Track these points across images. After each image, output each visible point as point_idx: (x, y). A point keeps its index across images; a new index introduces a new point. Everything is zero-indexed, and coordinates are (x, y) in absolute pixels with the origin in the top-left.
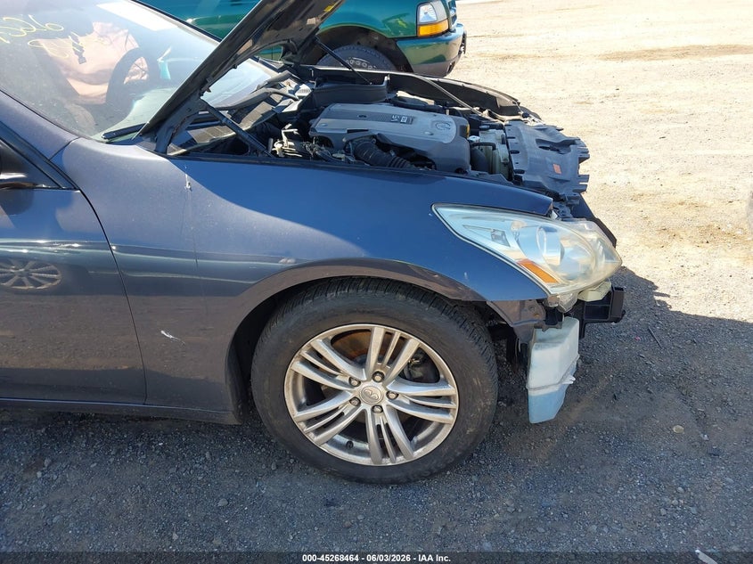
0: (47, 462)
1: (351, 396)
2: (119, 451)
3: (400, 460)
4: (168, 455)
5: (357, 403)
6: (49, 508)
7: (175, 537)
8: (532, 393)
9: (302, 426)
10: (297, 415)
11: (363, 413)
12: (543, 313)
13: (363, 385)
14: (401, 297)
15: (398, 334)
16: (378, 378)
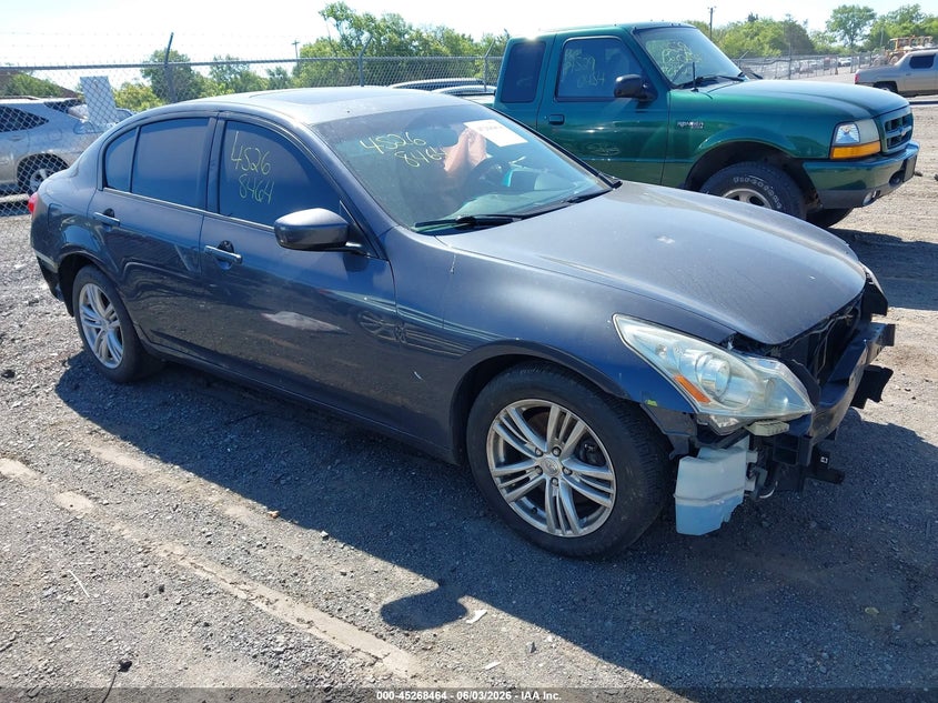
0: (337, 461)
1: (535, 464)
2: (384, 469)
3: (569, 534)
4: (414, 482)
5: (539, 471)
6: (326, 490)
7: (391, 534)
8: (678, 502)
9: (497, 480)
10: (495, 471)
11: (544, 482)
12: (695, 429)
13: (546, 456)
14: (572, 382)
15: (569, 414)
16: (556, 452)
